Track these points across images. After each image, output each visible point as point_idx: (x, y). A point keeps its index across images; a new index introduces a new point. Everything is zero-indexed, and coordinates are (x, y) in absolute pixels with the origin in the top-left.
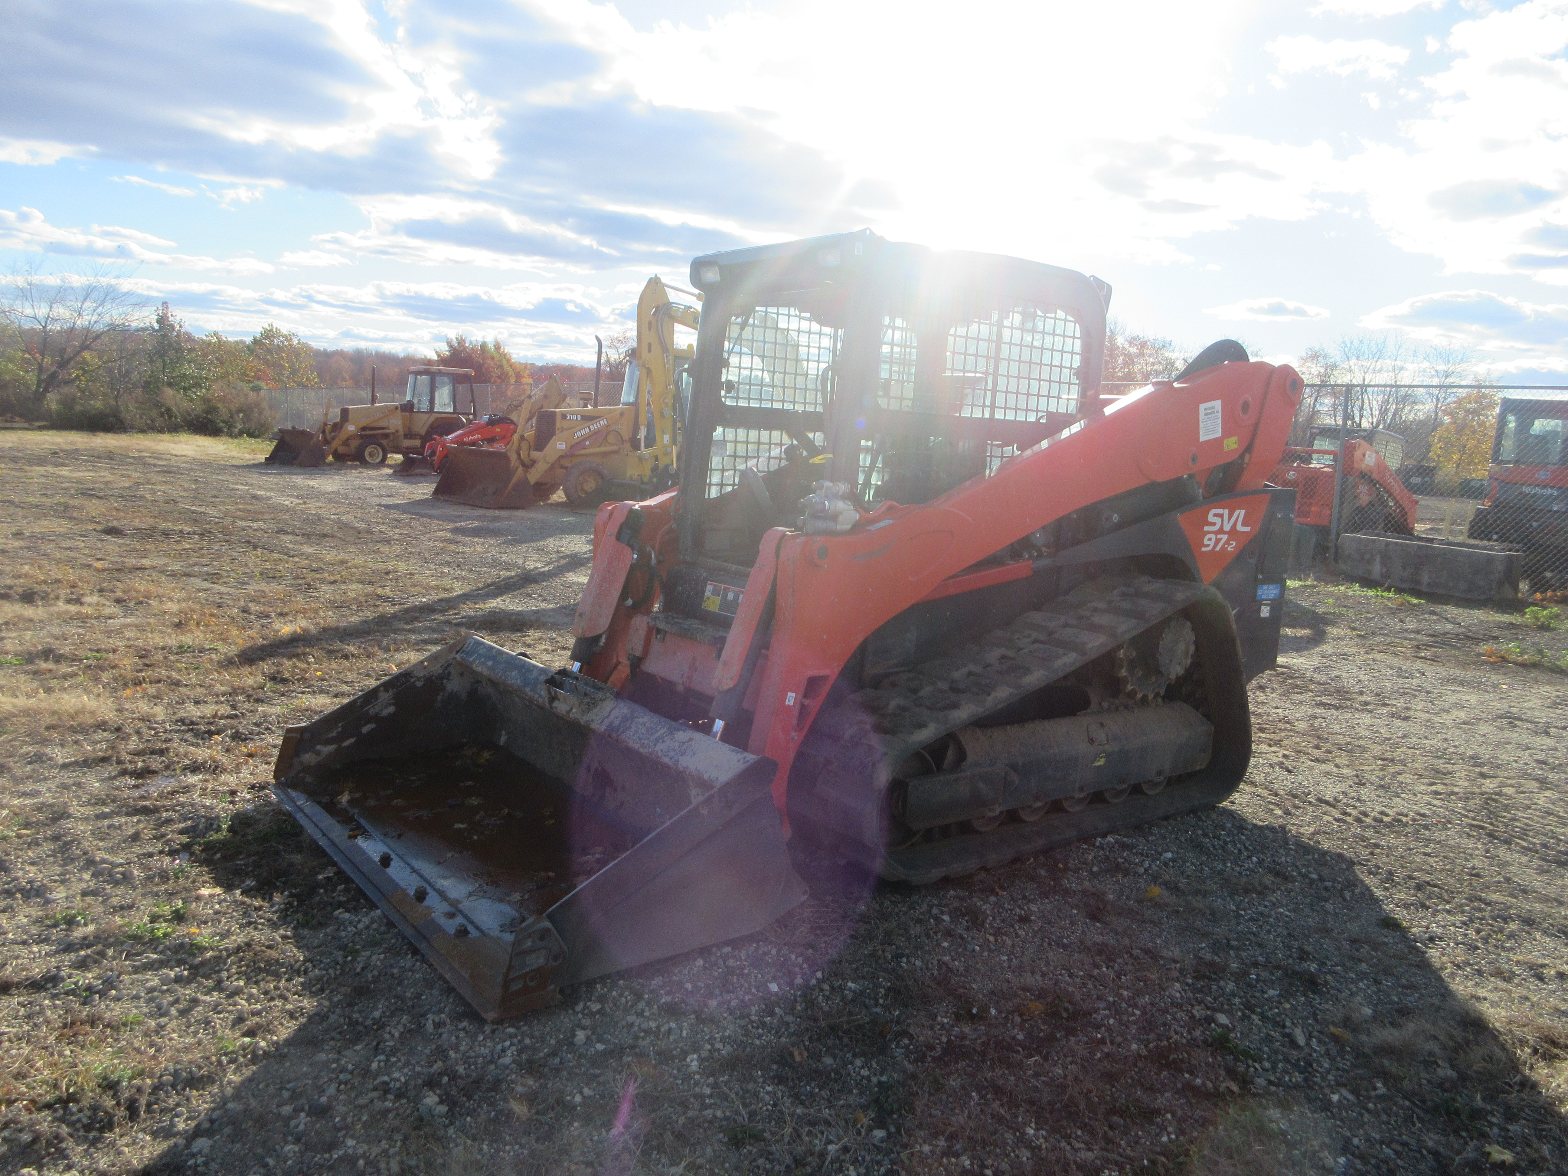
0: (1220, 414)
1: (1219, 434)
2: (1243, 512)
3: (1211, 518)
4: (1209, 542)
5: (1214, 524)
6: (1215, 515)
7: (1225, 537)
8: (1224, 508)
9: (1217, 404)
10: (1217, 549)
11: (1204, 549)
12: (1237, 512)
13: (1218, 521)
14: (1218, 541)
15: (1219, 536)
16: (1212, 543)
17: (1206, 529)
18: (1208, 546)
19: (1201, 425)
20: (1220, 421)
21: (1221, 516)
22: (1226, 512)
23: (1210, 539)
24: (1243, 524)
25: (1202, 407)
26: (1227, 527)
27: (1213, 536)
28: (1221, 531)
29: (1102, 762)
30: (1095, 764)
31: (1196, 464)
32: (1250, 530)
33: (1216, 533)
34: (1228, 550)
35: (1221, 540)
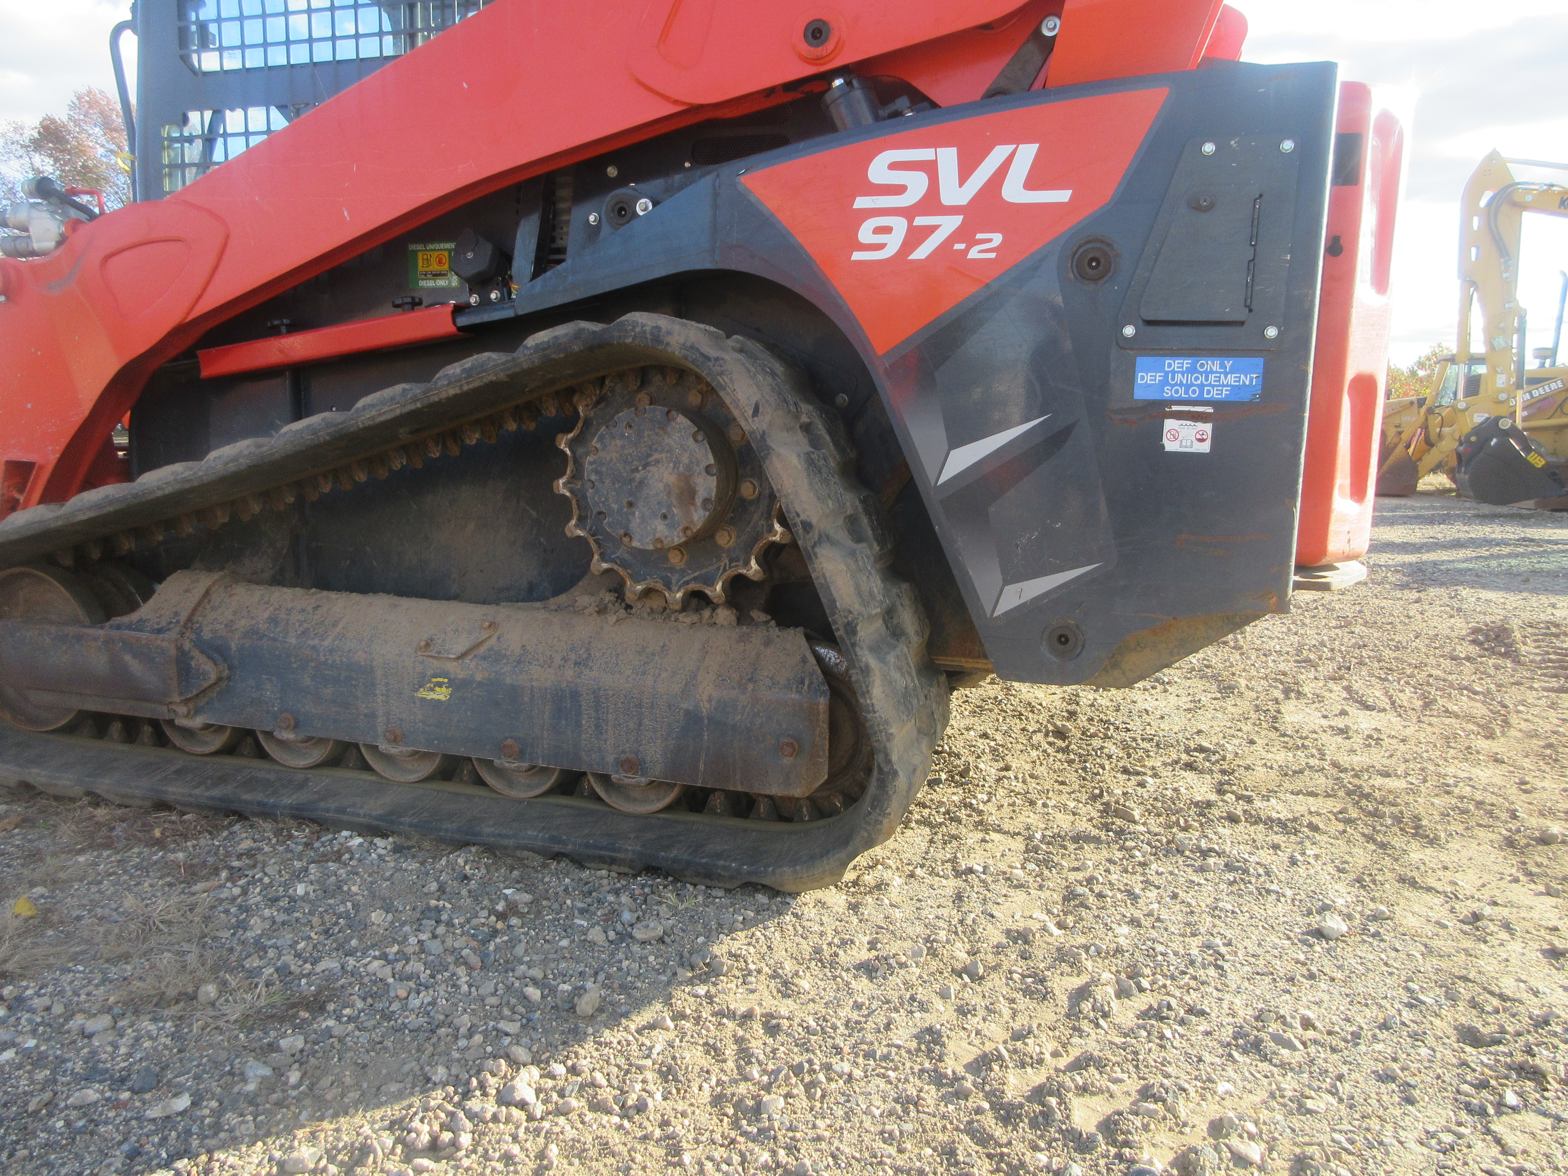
2: (1027, 153)
3: (877, 172)
4: (880, 239)
5: (897, 190)
6: (894, 166)
7: (949, 224)
8: (935, 146)
10: (921, 253)
11: (857, 256)
12: (1000, 153)
13: (913, 180)
14: (916, 236)
15: (920, 221)
16: (893, 243)
17: (861, 203)
18: (880, 247)
21: (927, 167)
22: (946, 157)
23: (884, 230)
24: (1031, 184)
26: (957, 196)
27: (900, 225)
29: (442, 694)
30: (423, 694)
31: (830, 46)
32: (1063, 196)
33: (909, 213)
34: (974, 254)
35: (931, 230)
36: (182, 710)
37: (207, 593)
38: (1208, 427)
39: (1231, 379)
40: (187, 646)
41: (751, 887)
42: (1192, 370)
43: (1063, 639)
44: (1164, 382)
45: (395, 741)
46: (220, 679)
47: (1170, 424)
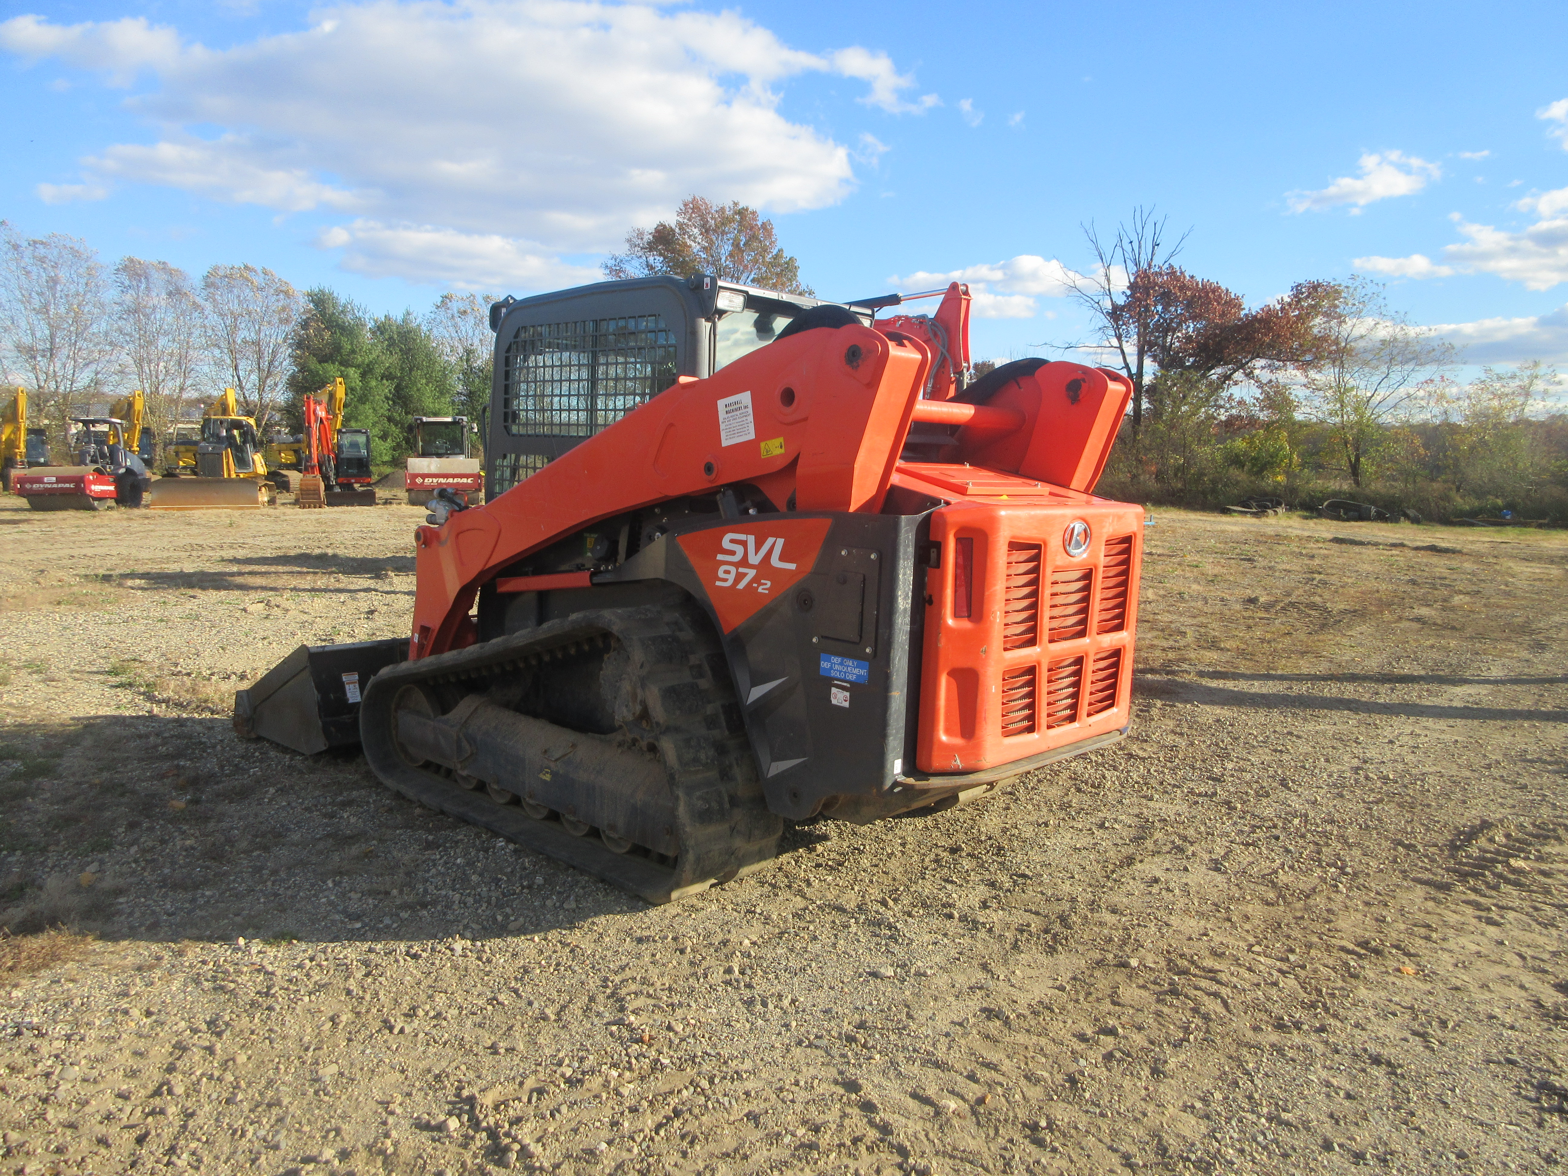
0: (750, 410)
1: (752, 436)
2: (780, 542)
3: (726, 543)
4: (726, 577)
5: (733, 553)
6: (732, 541)
7: (752, 573)
8: (747, 533)
9: (745, 398)
10: (741, 586)
11: (718, 583)
12: (770, 541)
13: (739, 550)
14: (740, 577)
15: (741, 570)
16: (731, 578)
17: (720, 557)
18: (725, 580)
19: (722, 427)
20: (751, 418)
21: (744, 543)
22: (751, 540)
23: (727, 572)
24: (782, 558)
25: (721, 403)
26: (755, 559)
27: (733, 570)
28: (744, 562)
29: (548, 778)
30: (541, 776)
31: (714, 475)
32: (792, 566)
33: (737, 565)
34: (760, 590)
35: (745, 575)
36: (459, 766)
37: (476, 709)
38: (848, 694)
39: (856, 671)
40: (461, 736)
41: (638, 898)
42: (841, 664)
43: (795, 795)
44: (831, 668)
45: (530, 797)
46: (472, 754)
47: (834, 690)
